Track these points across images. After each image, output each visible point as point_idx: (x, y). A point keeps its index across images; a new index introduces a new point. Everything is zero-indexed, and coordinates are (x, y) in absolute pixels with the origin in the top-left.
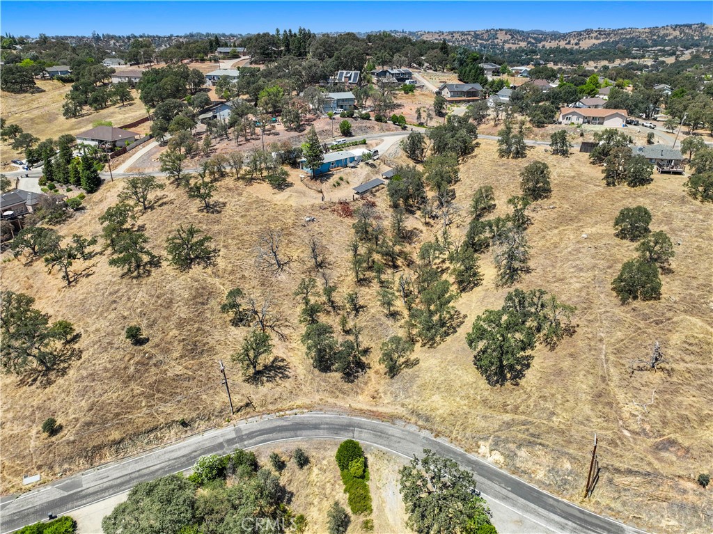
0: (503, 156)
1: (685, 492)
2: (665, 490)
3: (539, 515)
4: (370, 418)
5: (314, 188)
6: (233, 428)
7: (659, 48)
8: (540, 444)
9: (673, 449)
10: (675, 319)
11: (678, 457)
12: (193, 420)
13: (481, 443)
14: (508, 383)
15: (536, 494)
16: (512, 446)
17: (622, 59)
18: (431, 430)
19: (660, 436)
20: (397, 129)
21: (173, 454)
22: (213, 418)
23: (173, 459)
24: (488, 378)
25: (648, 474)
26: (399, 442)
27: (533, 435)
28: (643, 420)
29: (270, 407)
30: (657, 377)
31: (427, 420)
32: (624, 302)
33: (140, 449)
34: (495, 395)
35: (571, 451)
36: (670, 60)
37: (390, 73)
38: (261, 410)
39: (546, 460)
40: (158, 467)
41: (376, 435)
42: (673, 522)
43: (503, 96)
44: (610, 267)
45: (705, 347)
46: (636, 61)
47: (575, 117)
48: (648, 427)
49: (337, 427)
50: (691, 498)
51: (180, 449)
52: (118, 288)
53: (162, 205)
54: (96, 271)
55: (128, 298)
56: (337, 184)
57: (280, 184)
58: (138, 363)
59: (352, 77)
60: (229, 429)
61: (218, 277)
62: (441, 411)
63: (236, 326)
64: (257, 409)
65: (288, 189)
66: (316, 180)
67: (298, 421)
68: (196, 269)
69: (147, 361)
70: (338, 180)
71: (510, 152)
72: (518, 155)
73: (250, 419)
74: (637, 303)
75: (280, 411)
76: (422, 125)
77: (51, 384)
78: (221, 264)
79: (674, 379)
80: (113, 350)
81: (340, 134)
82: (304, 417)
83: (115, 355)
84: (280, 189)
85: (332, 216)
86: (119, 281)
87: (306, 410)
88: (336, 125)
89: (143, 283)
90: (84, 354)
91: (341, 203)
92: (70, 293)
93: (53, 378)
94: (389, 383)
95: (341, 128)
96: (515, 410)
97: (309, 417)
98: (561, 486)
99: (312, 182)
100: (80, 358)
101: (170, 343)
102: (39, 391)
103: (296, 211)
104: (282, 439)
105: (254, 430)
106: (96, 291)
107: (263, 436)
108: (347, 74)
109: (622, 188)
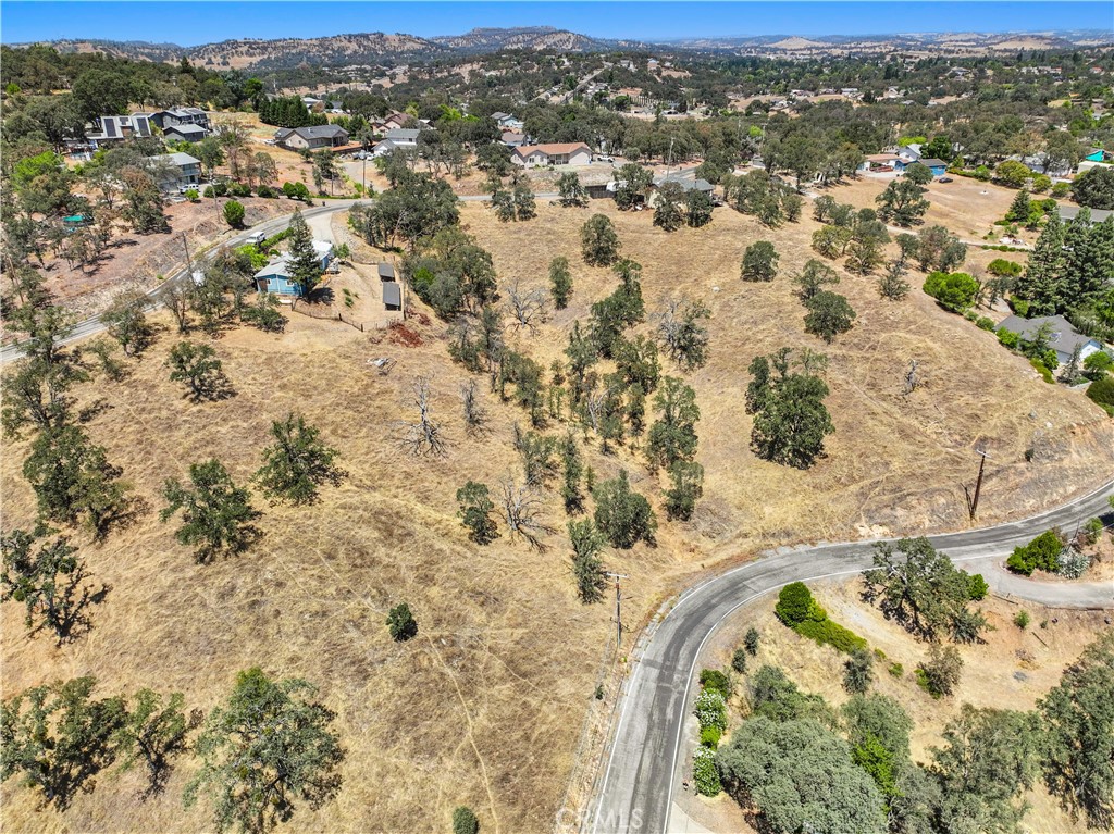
0: (505, 220)
1: (1022, 473)
2: (1014, 479)
3: (968, 552)
4: (738, 566)
5: (323, 316)
6: (639, 664)
8: (909, 494)
9: (988, 445)
10: (882, 339)
11: (997, 449)
13: (857, 525)
14: (816, 459)
15: (942, 540)
16: (887, 511)
18: (801, 542)
19: (972, 439)
20: (303, 207)
21: (634, 736)
23: (647, 739)
24: (791, 463)
25: (998, 471)
26: (796, 569)
27: (893, 491)
28: (949, 434)
29: (637, 617)
30: (920, 394)
31: (788, 535)
32: (828, 339)
33: (594, 760)
34: (820, 474)
35: (936, 486)
36: (386, 83)
37: (172, 116)
39: (923, 507)
41: (770, 576)
42: (1032, 502)
44: (780, 312)
47: (539, 157)
48: (957, 437)
49: (726, 593)
50: (1028, 474)
51: (631, 725)
52: (223, 581)
53: (86, 416)
54: (109, 581)
55: (280, 585)
56: (349, 303)
57: (272, 323)
58: (449, 659)
59: (137, 128)
60: (638, 668)
61: (374, 488)
62: (790, 519)
63: (486, 543)
64: (632, 628)
65: (287, 327)
66: (317, 302)
67: (684, 612)
68: (326, 491)
69: (455, 650)
70: (342, 294)
71: (512, 213)
72: (526, 214)
73: (639, 644)
74: (840, 337)
75: (650, 615)
76: (323, 194)
77: (336, 783)
78: (352, 469)
79: (936, 390)
80: (379, 667)
81: (228, 227)
82: (684, 604)
83: (393, 671)
84: (276, 330)
85: (401, 350)
86: (209, 570)
87: (673, 598)
88: (214, 213)
89: (266, 550)
90: (328, 704)
91: (393, 327)
92: (97, 646)
93: (322, 773)
94: (689, 527)
95: (226, 215)
96: (853, 480)
97: (688, 601)
98: (948, 524)
99: (312, 308)
100: (330, 715)
101: (449, 608)
102: (324, 811)
103: (346, 357)
104: (702, 638)
105: (663, 650)
106: (175, 608)
107: (683, 649)
108: (123, 121)
109: (686, 230)
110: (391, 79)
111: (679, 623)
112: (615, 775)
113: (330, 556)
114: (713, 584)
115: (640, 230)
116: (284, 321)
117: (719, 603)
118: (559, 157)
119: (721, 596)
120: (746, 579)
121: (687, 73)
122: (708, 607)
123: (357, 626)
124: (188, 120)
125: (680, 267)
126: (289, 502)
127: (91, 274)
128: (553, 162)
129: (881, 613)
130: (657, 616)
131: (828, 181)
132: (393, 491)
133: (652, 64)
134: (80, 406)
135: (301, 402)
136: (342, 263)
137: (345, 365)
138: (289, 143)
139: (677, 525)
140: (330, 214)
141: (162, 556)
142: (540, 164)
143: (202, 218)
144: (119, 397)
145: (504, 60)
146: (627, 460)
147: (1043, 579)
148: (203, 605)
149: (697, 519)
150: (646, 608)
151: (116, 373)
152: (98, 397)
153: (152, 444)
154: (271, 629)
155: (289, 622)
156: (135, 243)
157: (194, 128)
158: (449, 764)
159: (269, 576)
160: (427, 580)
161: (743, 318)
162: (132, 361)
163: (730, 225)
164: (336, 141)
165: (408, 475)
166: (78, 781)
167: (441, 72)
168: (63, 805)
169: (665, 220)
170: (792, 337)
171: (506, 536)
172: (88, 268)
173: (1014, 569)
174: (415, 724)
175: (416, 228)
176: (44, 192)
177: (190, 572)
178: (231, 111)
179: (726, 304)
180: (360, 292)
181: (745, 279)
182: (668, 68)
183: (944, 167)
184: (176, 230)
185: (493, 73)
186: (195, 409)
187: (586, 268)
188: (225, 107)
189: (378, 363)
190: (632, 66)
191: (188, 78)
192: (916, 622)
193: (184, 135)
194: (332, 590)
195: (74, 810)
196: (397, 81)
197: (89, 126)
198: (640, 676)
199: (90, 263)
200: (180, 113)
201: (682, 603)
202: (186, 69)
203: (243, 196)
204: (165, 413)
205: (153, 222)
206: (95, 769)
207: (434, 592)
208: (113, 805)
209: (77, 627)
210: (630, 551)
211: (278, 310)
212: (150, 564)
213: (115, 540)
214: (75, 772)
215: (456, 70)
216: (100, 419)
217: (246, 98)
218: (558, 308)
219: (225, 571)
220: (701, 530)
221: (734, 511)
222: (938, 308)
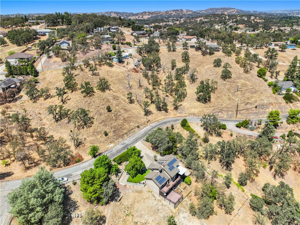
0: (169, 52)
1: (253, 110)
2: (250, 111)
3: (230, 122)
5: (121, 66)
7: (172, 18)
8: (223, 111)
9: (248, 104)
10: (237, 81)
11: (250, 105)
12: (139, 126)
14: (208, 102)
15: (226, 120)
16: (217, 113)
17: (163, 22)
18: (196, 116)
19: (245, 102)
20: (129, 47)
22: (143, 125)
23: (143, 134)
24: (202, 102)
25: (247, 109)
27: (220, 110)
28: (240, 101)
29: (154, 120)
30: (239, 92)
31: (194, 114)
32: (224, 80)
34: (208, 105)
35: (230, 110)
36: (178, 23)
37: (112, 28)
39: (225, 113)
40: (140, 136)
42: (253, 116)
43: (156, 34)
44: (217, 74)
45: (246, 84)
46: (167, 23)
47: (183, 39)
48: (242, 102)
50: (255, 111)
51: (141, 132)
52: (86, 100)
53: (75, 76)
54: (71, 98)
55: (94, 102)
56: (127, 64)
57: (111, 65)
58: (114, 116)
59: (103, 30)
60: (149, 127)
61: (115, 92)
62: (196, 112)
63: (131, 104)
64: (152, 121)
65: (114, 67)
66: (121, 63)
67: (164, 122)
68: (107, 91)
69: (116, 115)
70: (127, 62)
71: (171, 50)
72: (174, 51)
74: (227, 80)
76: (135, 45)
77: (91, 126)
78: (113, 89)
79: (243, 92)
80: (103, 115)
81: (113, 49)
83: (105, 115)
84: (111, 67)
85: (133, 73)
86: (85, 98)
88: (110, 46)
89: (94, 97)
90: (94, 117)
91: (133, 69)
92: (67, 105)
93: (90, 125)
95: (113, 47)
96: (213, 106)
97: (166, 120)
98: (230, 117)
99: (120, 64)
100: (94, 119)
101: (119, 110)
102: (88, 129)
103: (122, 73)
104: (164, 125)
105: (155, 125)
106: (78, 102)
108: (100, 29)
109: (208, 56)
110: (179, 22)
111: (161, 123)
112: (134, 136)
113: (103, 100)
114: (173, 119)
115: (198, 55)
116: (114, 66)
118: (188, 39)
119: (173, 121)
121: (263, 21)
122: (169, 122)
123: (103, 109)
124: (115, 29)
125: (201, 64)
126: (100, 91)
127: (84, 55)
128: (187, 40)
129: (203, 129)
131: (258, 47)
132: (119, 93)
133: (252, 18)
134: (75, 74)
135: (110, 78)
136: (130, 57)
137: (121, 74)
138: (133, 34)
139: (175, 111)
140: (134, 49)
141: (79, 96)
142: (184, 40)
143: (108, 47)
144: (81, 73)
145: (210, 17)
146: (171, 99)
147: (243, 129)
148: (82, 103)
149: (179, 110)
150: (157, 120)
151: (82, 70)
152: (78, 73)
153: (83, 81)
154: (90, 107)
155: (93, 107)
156: (94, 51)
157: (115, 31)
158: (108, 127)
159: (93, 100)
160: (117, 106)
161: (208, 74)
162: (85, 69)
163: (218, 55)
164: (143, 34)
165: (123, 92)
166: (59, 120)
167: (193, 20)
168: (57, 122)
169: (204, 54)
170: (217, 79)
171: (136, 104)
172: (84, 54)
173: (237, 126)
174: (105, 122)
175: (148, 52)
176: (81, 41)
177: (82, 98)
178: (127, 28)
179: (206, 72)
180: (131, 63)
181: (214, 67)
182: (257, 19)
183: (295, 46)
184: (102, 49)
185: (206, 20)
186: (92, 76)
187: (181, 62)
188: (126, 27)
189: (127, 74)
190: (246, 18)
191: (119, 21)
192: (210, 132)
193: (112, 32)
194: (101, 104)
195: (58, 123)
196: (181, 22)
197: (95, 30)
199: (85, 53)
200: (113, 28)
201: (164, 120)
202: (120, 19)
203: (117, 44)
204: (87, 77)
205: (98, 47)
206: (62, 119)
207: (117, 107)
208: (63, 123)
209: (65, 103)
210: (160, 112)
211: (112, 63)
212: (77, 96)
213: (74, 93)
214: (59, 119)
215: (197, 19)
216: (77, 76)
217: (131, 25)
218: (172, 70)
219: (87, 99)
220: (178, 112)
221: (186, 109)
222: (257, 76)
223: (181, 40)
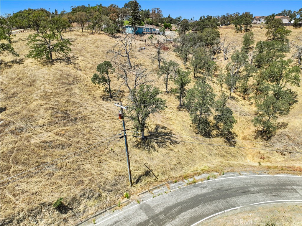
0: (238, 32)
4: (295, 174)
5: (137, 39)
6: (137, 205)
12: (75, 200)
22: (104, 194)
38: (164, 178)
49: (270, 188)
56: (150, 38)
60: (132, 208)
63: (107, 100)
66: (137, 35)
67: (217, 186)
71: (241, 30)
72: (247, 30)
73: (156, 191)
75: (186, 177)
78: (81, 63)
82: (221, 181)
84: (114, 38)
87: (216, 174)
94: (268, 145)
97: (226, 180)
99: (134, 36)
104: (216, 211)
105: (169, 204)
107: (188, 212)
111: (204, 191)
114: (260, 177)
117: (257, 192)
119: (262, 188)
120: (298, 185)
122: (244, 191)
130: (191, 180)
149: (275, 141)
150: (189, 170)
198: (126, 215)
220: (276, 148)
223: (258, 22)
